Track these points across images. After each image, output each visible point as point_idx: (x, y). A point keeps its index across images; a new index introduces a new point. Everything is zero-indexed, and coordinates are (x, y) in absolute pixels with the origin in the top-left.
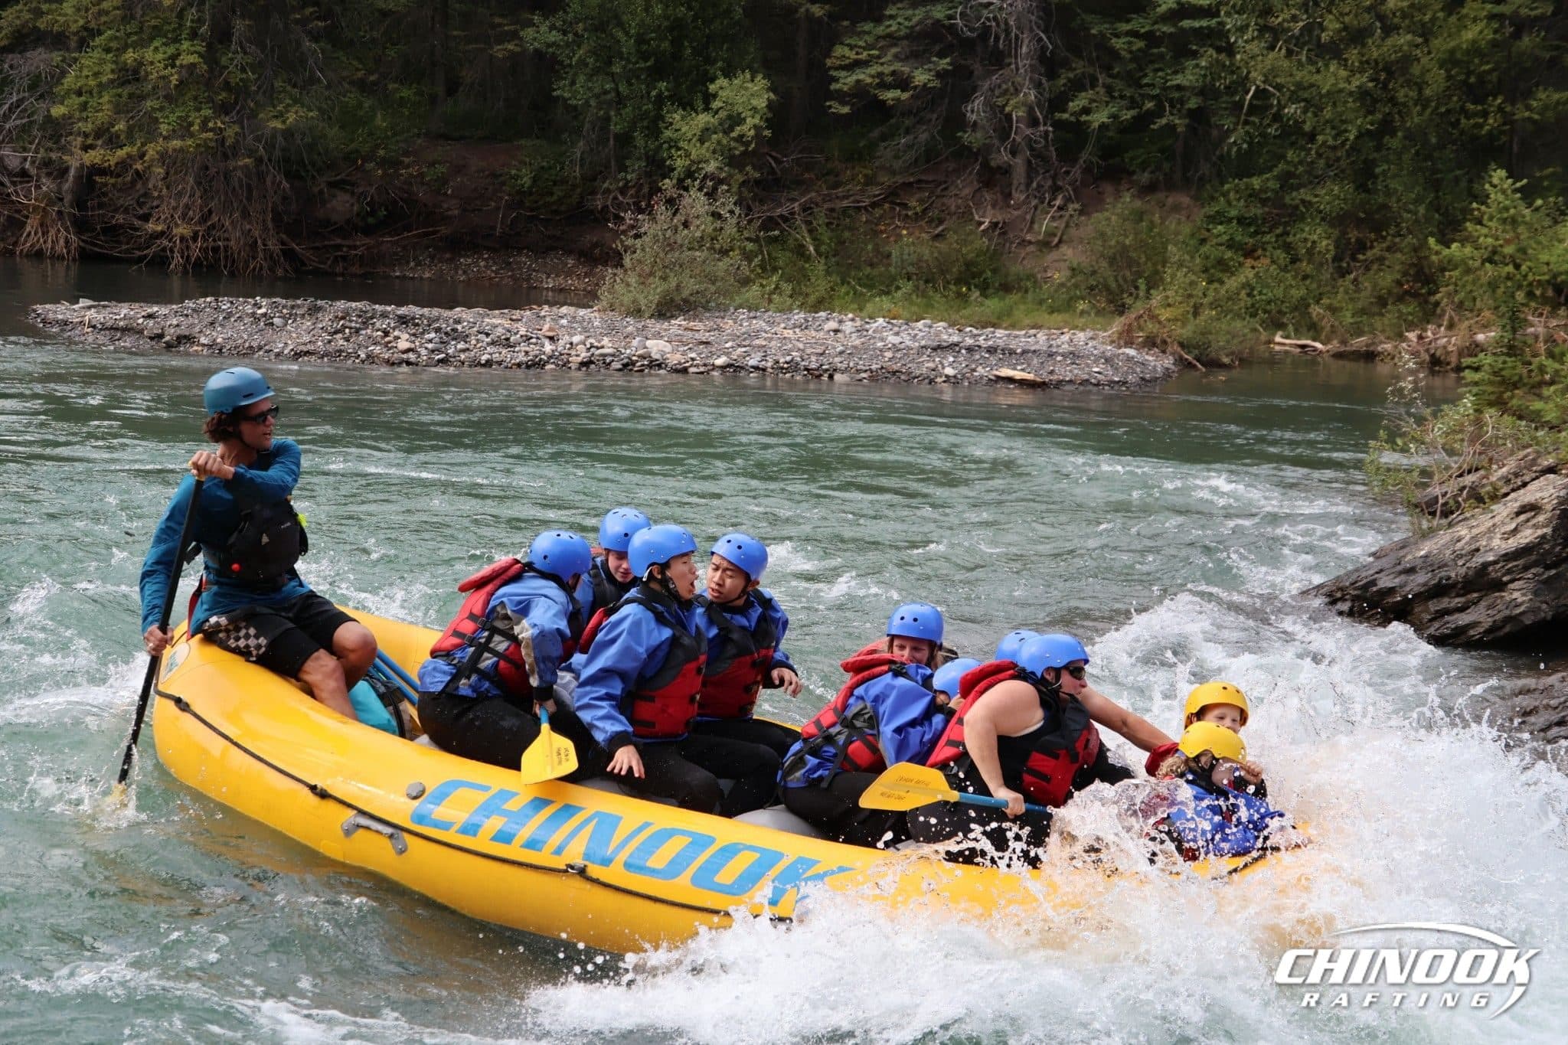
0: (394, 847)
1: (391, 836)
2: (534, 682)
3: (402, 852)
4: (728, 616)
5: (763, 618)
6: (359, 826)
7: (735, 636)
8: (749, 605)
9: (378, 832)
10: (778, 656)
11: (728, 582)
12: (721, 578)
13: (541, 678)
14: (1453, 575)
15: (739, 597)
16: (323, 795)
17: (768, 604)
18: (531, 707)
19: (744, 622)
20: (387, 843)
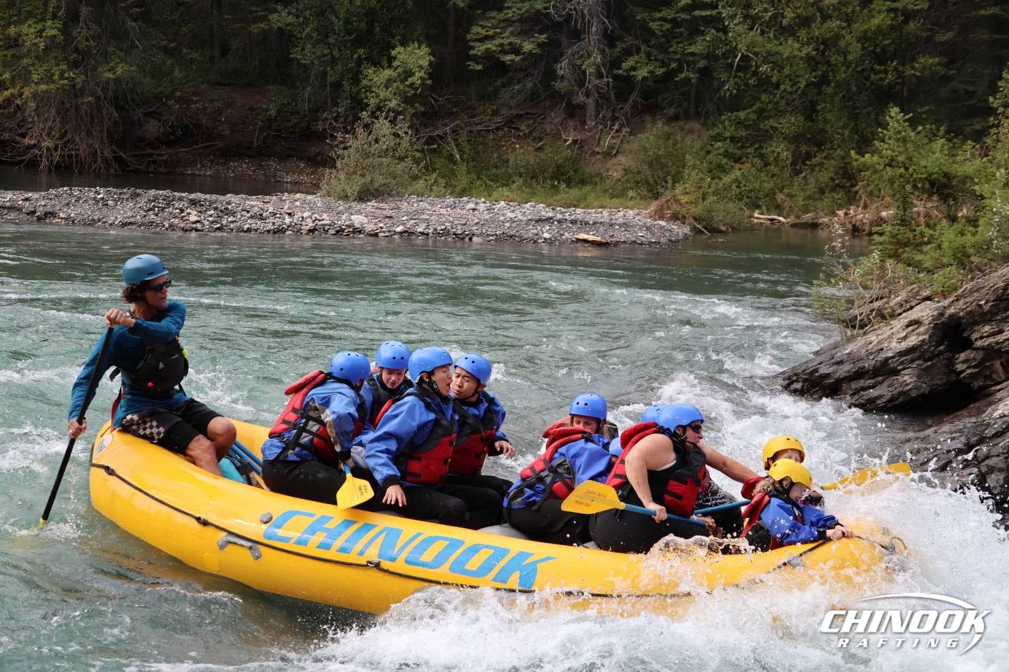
0: (253, 555)
1: (250, 548)
2: (338, 449)
3: (257, 558)
4: (465, 408)
5: (488, 410)
6: (229, 542)
7: (470, 421)
8: (479, 401)
9: (242, 546)
10: (498, 434)
11: (466, 385)
12: (462, 383)
13: (342, 446)
14: (867, 365)
15: (473, 395)
16: (205, 523)
17: (492, 401)
18: (338, 465)
19: (476, 412)
20: (248, 553)
